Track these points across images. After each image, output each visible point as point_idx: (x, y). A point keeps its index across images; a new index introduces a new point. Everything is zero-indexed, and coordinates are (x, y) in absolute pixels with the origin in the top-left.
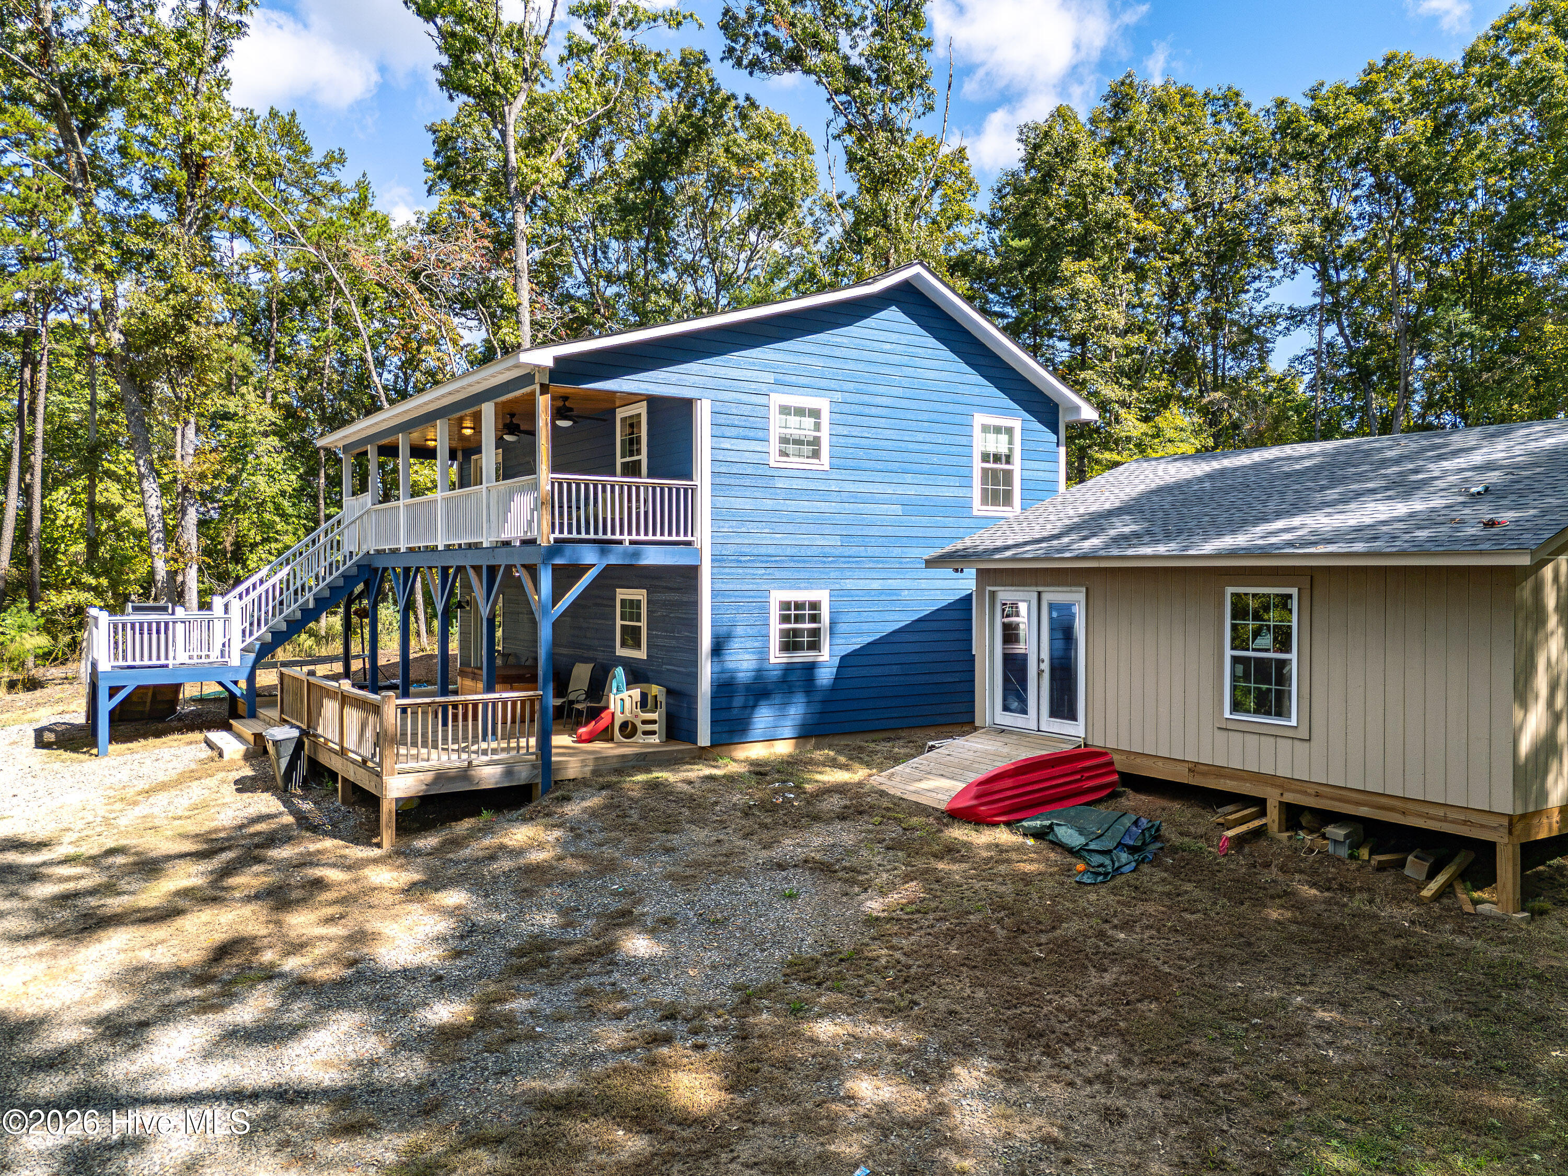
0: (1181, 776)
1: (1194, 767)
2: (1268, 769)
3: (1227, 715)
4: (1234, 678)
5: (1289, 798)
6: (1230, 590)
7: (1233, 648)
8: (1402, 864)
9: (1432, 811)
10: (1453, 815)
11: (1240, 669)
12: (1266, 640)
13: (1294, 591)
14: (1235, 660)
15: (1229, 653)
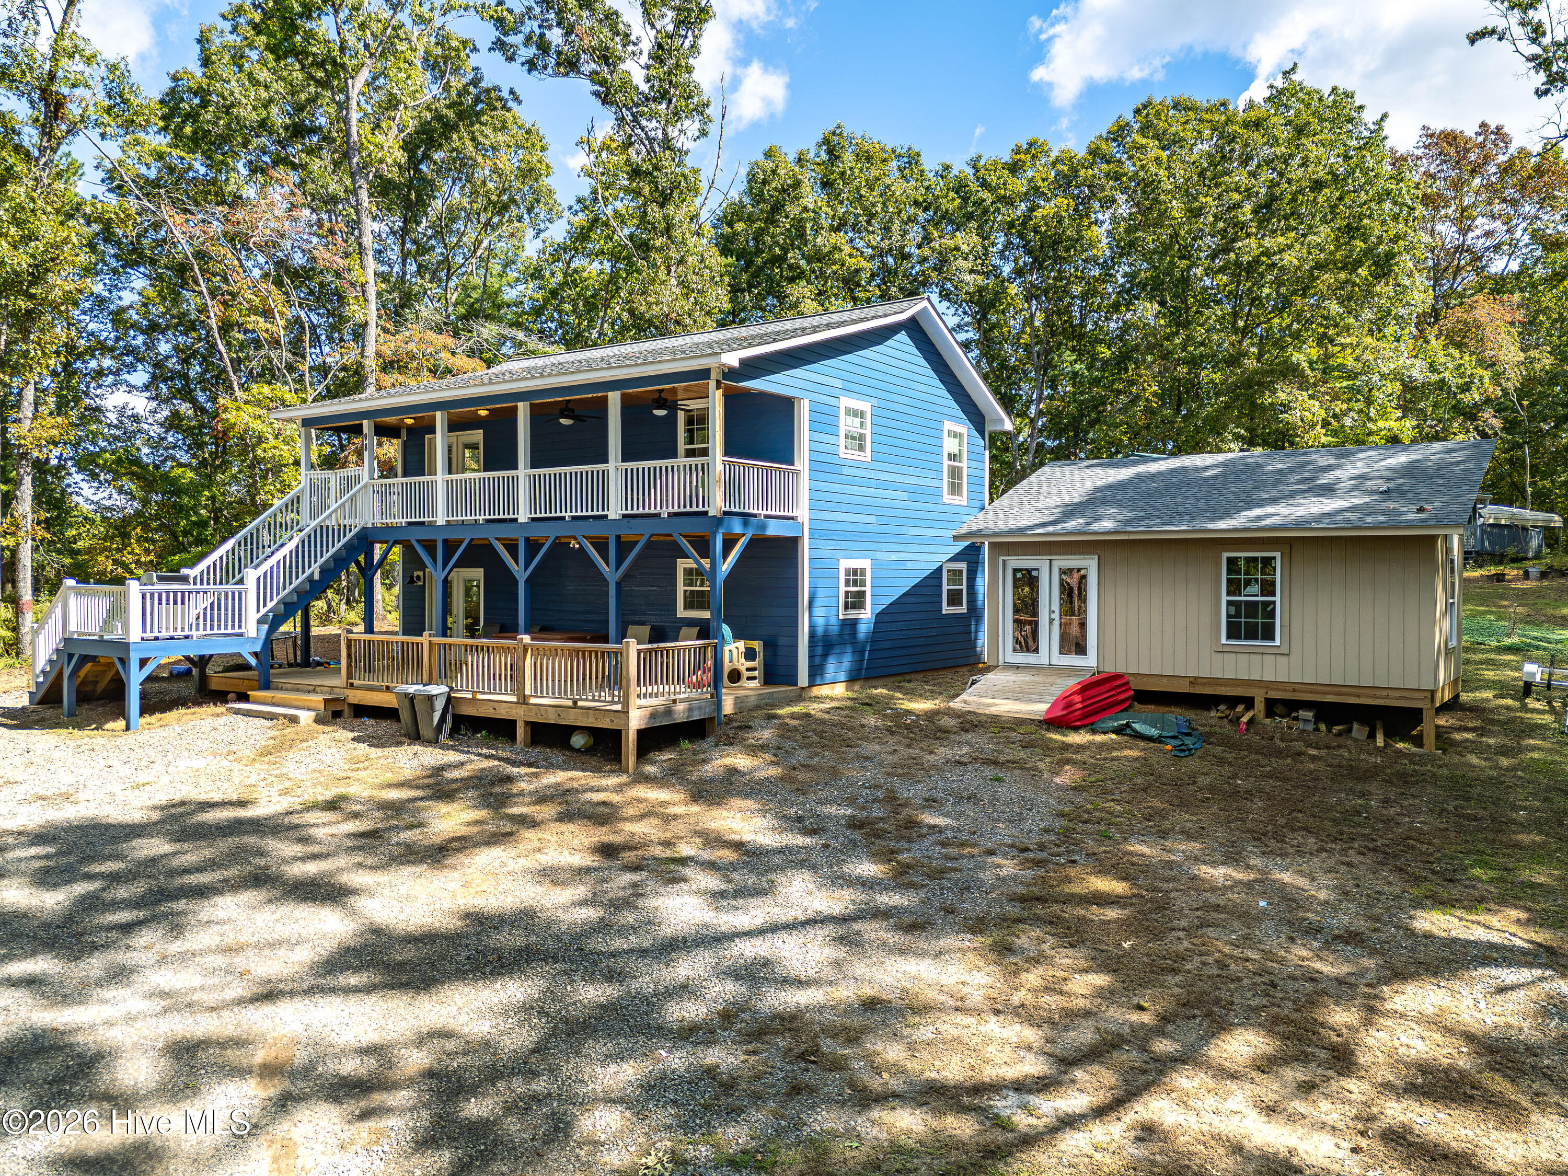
0: (1185, 688)
1: (1194, 681)
2: (1255, 676)
3: (1224, 641)
4: (1229, 616)
5: (1273, 695)
6: (1226, 555)
7: (1228, 594)
8: (1350, 730)
9: (1378, 693)
10: (1392, 694)
11: (1233, 610)
12: (1256, 589)
13: (1278, 555)
14: (1229, 603)
15: (1225, 598)
